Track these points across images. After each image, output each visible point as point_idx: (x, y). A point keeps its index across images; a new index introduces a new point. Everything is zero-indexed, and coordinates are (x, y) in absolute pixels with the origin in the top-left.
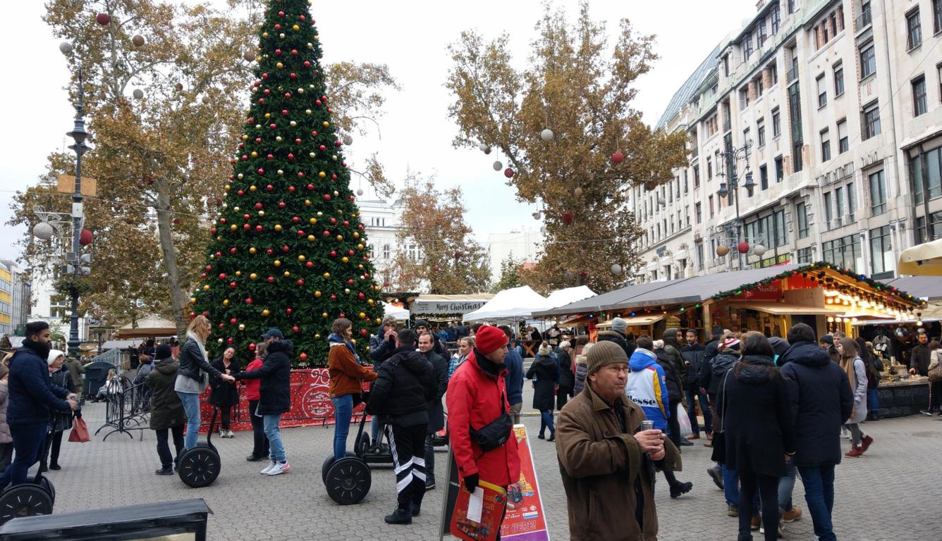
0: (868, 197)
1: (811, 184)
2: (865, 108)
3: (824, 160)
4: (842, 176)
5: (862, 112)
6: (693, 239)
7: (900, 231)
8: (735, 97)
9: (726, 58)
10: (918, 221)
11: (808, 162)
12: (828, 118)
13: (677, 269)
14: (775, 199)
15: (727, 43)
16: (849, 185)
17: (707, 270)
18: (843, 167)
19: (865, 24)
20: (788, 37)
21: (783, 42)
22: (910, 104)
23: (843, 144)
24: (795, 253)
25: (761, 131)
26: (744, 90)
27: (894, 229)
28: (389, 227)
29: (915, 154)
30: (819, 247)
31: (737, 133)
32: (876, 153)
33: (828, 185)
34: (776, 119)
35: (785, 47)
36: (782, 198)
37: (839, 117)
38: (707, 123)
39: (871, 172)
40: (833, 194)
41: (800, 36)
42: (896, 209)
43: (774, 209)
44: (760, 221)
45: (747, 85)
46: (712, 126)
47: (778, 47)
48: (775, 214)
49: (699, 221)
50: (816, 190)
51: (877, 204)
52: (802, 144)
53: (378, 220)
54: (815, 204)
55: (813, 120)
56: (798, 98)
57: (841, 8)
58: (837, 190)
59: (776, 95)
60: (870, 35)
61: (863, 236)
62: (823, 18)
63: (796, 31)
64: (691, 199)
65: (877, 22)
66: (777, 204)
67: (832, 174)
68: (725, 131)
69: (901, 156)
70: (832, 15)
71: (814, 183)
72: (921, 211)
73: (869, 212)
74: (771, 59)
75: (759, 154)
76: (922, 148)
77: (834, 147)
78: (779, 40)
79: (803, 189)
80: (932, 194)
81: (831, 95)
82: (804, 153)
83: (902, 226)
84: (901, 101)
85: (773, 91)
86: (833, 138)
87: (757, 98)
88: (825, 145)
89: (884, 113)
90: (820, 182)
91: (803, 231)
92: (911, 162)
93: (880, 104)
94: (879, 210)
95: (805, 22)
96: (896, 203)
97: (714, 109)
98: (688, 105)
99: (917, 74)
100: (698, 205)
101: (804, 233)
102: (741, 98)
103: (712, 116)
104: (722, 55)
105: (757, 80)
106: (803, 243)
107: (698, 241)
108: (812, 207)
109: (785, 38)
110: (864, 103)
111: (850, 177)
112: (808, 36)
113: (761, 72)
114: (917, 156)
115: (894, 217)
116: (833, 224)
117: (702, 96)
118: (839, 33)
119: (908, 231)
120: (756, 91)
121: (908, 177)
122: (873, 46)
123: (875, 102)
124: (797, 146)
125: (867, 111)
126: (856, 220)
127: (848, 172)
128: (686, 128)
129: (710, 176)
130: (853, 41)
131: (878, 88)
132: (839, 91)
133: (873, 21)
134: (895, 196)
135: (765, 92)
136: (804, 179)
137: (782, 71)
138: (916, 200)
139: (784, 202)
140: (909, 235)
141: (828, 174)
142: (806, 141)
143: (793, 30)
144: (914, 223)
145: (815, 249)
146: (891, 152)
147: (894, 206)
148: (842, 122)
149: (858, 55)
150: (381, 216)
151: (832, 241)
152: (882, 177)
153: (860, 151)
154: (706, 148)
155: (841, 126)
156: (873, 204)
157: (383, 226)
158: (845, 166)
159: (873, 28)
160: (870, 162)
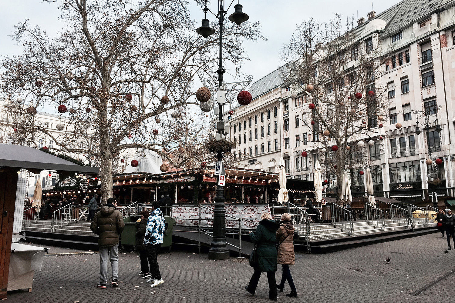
0: (427, 143)
2: (425, 100)
3: (391, 123)
4: (406, 132)
5: (423, 102)
6: (282, 156)
7: (451, 161)
12: (396, 103)
16: (409, 136)
19: (427, 61)
23: (407, 117)
27: (447, 160)
30: (386, 166)
33: (395, 135)
37: (405, 103)
39: (430, 131)
41: (377, 62)
42: (449, 149)
47: (359, 66)
49: (287, 147)
50: (386, 138)
57: (408, 52)
58: (401, 138)
60: (431, 66)
61: (422, 162)
62: (393, 55)
63: (375, 59)
64: (280, 136)
65: (436, 61)
69: (452, 125)
71: (385, 134)
73: (427, 150)
77: (400, 117)
79: (378, 136)
81: (398, 91)
83: (453, 158)
86: (399, 112)
88: (393, 116)
89: (440, 102)
90: (389, 134)
93: (437, 99)
95: (381, 56)
98: (280, 89)
100: (287, 139)
106: (374, 163)
107: (287, 158)
108: (384, 146)
109: (366, 61)
110: (425, 97)
112: (382, 63)
113: (343, 77)
115: (447, 154)
116: (398, 154)
117: (292, 86)
118: (404, 64)
122: (433, 71)
123: (434, 97)
125: (428, 101)
126: (416, 154)
129: (297, 125)
130: (418, 69)
131: (436, 91)
132: (405, 91)
133: (434, 59)
134: (448, 143)
135: (346, 87)
141: (395, 130)
146: (445, 122)
149: (421, 75)
151: (397, 163)
154: (295, 111)
155: (406, 107)
159: (434, 63)
160: (430, 126)
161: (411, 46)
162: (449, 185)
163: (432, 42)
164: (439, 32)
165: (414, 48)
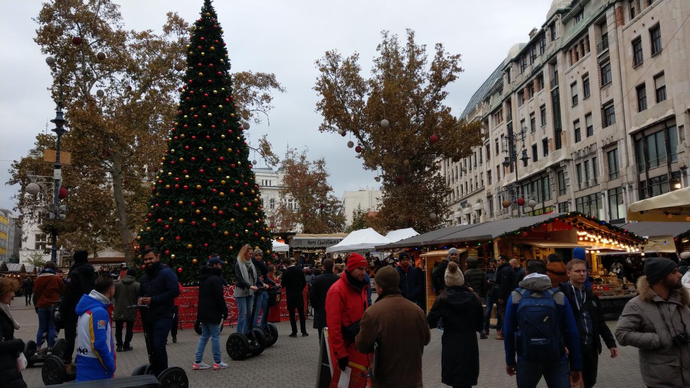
0: (607, 167)
1: (567, 158)
2: (604, 105)
3: (576, 141)
4: (589, 152)
5: (602, 109)
6: (486, 195)
7: (629, 191)
8: (515, 98)
9: (508, 71)
10: (641, 184)
11: (565, 143)
12: (580, 112)
13: (475, 216)
14: (543, 168)
15: (509, 60)
16: (594, 159)
17: (496, 217)
18: (589, 146)
19: (604, 49)
20: (551, 57)
21: (548, 60)
22: (635, 103)
23: (589, 131)
24: (557, 206)
25: (533, 121)
26: (521, 93)
27: (625, 189)
28: (274, 187)
29: (640, 138)
30: (573, 202)
31: (516, 123)
32: (612, 137)
33: (579, 158)
34: (543, 113)
35: (549, 64)
36: (548, 167)
37: (587, 112)
38: (496, 115)
39: (608, 150)
40: (583, 165)
41: (560, 56)
42: (626, 175)
43: (542, 175)
44: (532, 184)
45: (523, 89)
46: (499, 117)
47: (544, 64)
48: (543, 179)
49: (490, 183)
50: (571, 162)
51: (613, 172)
52: (561, 130)
53: (266, 182)
54: (570, 172)
55: (568, 114)
56: (558, 99)
57: (588, 37)
58: (586, 163)
59: (543, 96)
60: (608, 56)
61: (604, 194)
62: (575, 44)
63: (557, 52)
64: (484, 168)
65: (612, 47)
66: (544, 172)
67: (582, 151)
68: (508, 121)
69: (629, 139)
70: (582, 41)
71: (570, 157)
72: (643, 177)
73: (607, 178)
74: (540, 72)
75: (532, 137)
76: (644, 134)
77: (583, 132)
78: (545, 58)
79: (562, 161)
80: (651, 166)
81: (581, 97)
82: (562, 137)
83: (631, 187)
84: (629, 100)
85: (541, 94)
86: (582, 126)
87: (530, 98)
88: (577, 132)
89: (617, 109)
90: (574, 157)
91: (562, 190)
92: (636, 143)
93: (615, 103)
94: (614, 176)
96: (626, 171)
97: (501, 106)
98: (482, 103)
99: (640, 82)
100: (489, 172)
101: (563, 192)
102: (519, 98)
103: (499, 110)
104: (506, 69)
105: (530, 86)
106: (563, 199)
107: (490, 197)
108: (568, 174)
109: (549, 57)
110: (603, 102)
111: (595, 153)
113: (532, 81)
114: (641, 139)
115: (625, 181)
116: (583, 185)
117: (492, 97)
118: (586, 55)
119: (634, 191)
120: (529, 94)
121: (634, 154)
122: (610, 63)
123: (611, 101)
124: (558, 131)
125: (606, 108)
126: (599, 183)
127: (593, 149)
128: (481, 119)
129: (498, 152)
130: (596, 60)
131: (613, 92)
132: (587, 94)
133: (609, 46)
134: (625, 166)
135: (535, 94)
136: (563, 154)
137: (547, 80)
138: (640, 169)
139: (549, 170)
140: (635, 193)
141: (579, 151)
142: (564, 128)
143: (555, 52)
144: (639, 185)
145: (570, 203)
146: (622, 136)
147: (625, 173)
148: (588, 115)
149: (600, 69)
150: (269, 179)
151: (582, 198)
152: (616, 153)
153: (601, 135)
154: (494, 133)
155: (588, 118)
156: (610, 172)
157: (270, 186)
158: (591, 145)
159: (609, 51)
160: (608, 143)
161: (589, 29)
163: (607, 21)
164: (613, 4)
165: (592, 31)
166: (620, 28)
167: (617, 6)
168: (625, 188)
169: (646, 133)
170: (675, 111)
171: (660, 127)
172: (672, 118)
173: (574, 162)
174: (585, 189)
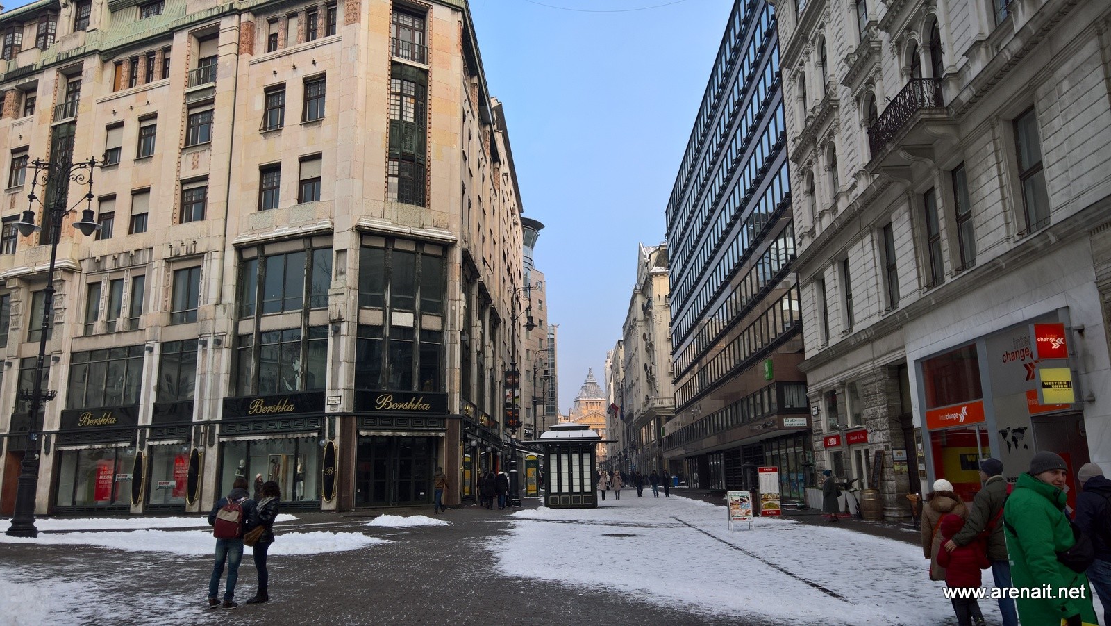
0: (169, 299)
1: (70, 266)
2: (185, 182)
3: (99, 237)
4: (127, 264)
5: (179, 187)
7: (213, 349)
10: (239, 339)
11: (71, 235)
12: (119, 182)
16: (138, 279)
19: (205, 81)
20: (68, 59)
21: (57, 63)
22: (255, 193)
23: (138, 223)
27: (205, 346)
29: (251, 254)
30: (65, 359)
32: (194, 243)
33: (100, 271)
34: (18, 162)
35: (58, 70)
36: (15, 276)
37: (139, 185)
39: (179, 266)
40: (105, 288)
41: (91, 64)
42: (214, 319)
47: (44, 68)
50: (76, 276)
51: (181, 309)
54: (71, 297)
56: (70, 143)
57: (167, 50)
58: (115, 282)
59: (27, 131)
60: (211, 96)
61: (151, 350)
62: (133, 53)
63: (87, 55)
65: (223, 85)
67: (109, 259)
69: (231, 257)
71: (76, 265)
73: (165, 319)
74: (27, 80)
76: (262, 250)
77: (121, 223)
78: (50, 56)
80: (268, 309)
81: (129, 152)
82: (65, 221)
83: (218, 342)
84: (242, 185)
85: (21, 123)
86: (121, 210)
89: (215, 195)
90: (85, 266)
92: (244, 264)
93: (211, 183)
94: (184, 318)
95: (103, 48)
96: (215, 312)
99: (270, 160)
108: (66, 299)
109: (63, 57)
110: (185, 176)
111: (143, 267)
112: (103, 69)
114: (255, 258)
115: (210, 327)
116: (99, 326)
118: (157, 81)
119: (226, 350)
121: (236, 282)
122: (213, 110)
123: (204, 178)
125: (189, 187)
126: (141, 327)
127: (141, 259)
130: (181, 97)
131: (211, 162)
132: (145, 150)
133: (217, 80)
134: (214, 302)
135: (6, 119)
136: (58, 256)
137: (45, 100)
138: (242, 312)
139: (13, 284)
140: (225, 355)
141: (103, 257)
143: (81, 52)
144: (234, 341)
145: (56, 360)
146: (216, 245)
147: (210, 316)
148: (141, 192)
149: (186, 115)
151: (91, 352)
152: (196, 276)
153: (167, 235)
155: (139, 198)
156: (173, 308)
158: (137, 251)
159: (216, 89)
160: (183, 252)
161: (176, 37)
162: (200, 416)
163: (220, 35)
164: (239, 12)
165: (181, 42)
166: (245, 58)
167: (245, 17)
168: (205, 344)
169: (269, 250)
170: (333, 224)
171: (300, 245)
172: (328, 233)
173: (83, 276)
174: (103, 335)
